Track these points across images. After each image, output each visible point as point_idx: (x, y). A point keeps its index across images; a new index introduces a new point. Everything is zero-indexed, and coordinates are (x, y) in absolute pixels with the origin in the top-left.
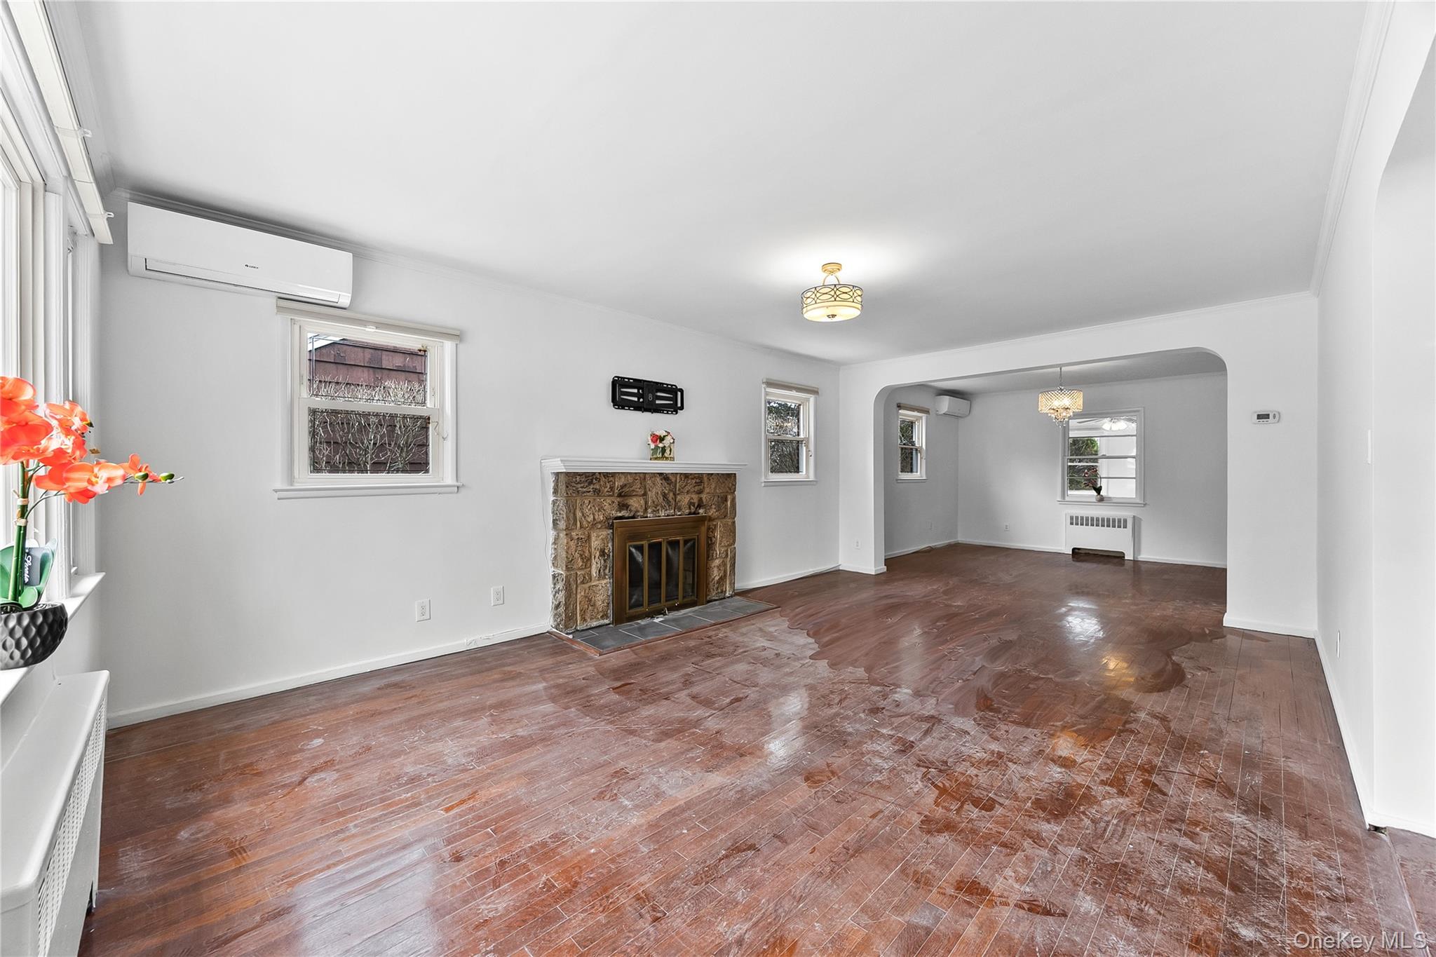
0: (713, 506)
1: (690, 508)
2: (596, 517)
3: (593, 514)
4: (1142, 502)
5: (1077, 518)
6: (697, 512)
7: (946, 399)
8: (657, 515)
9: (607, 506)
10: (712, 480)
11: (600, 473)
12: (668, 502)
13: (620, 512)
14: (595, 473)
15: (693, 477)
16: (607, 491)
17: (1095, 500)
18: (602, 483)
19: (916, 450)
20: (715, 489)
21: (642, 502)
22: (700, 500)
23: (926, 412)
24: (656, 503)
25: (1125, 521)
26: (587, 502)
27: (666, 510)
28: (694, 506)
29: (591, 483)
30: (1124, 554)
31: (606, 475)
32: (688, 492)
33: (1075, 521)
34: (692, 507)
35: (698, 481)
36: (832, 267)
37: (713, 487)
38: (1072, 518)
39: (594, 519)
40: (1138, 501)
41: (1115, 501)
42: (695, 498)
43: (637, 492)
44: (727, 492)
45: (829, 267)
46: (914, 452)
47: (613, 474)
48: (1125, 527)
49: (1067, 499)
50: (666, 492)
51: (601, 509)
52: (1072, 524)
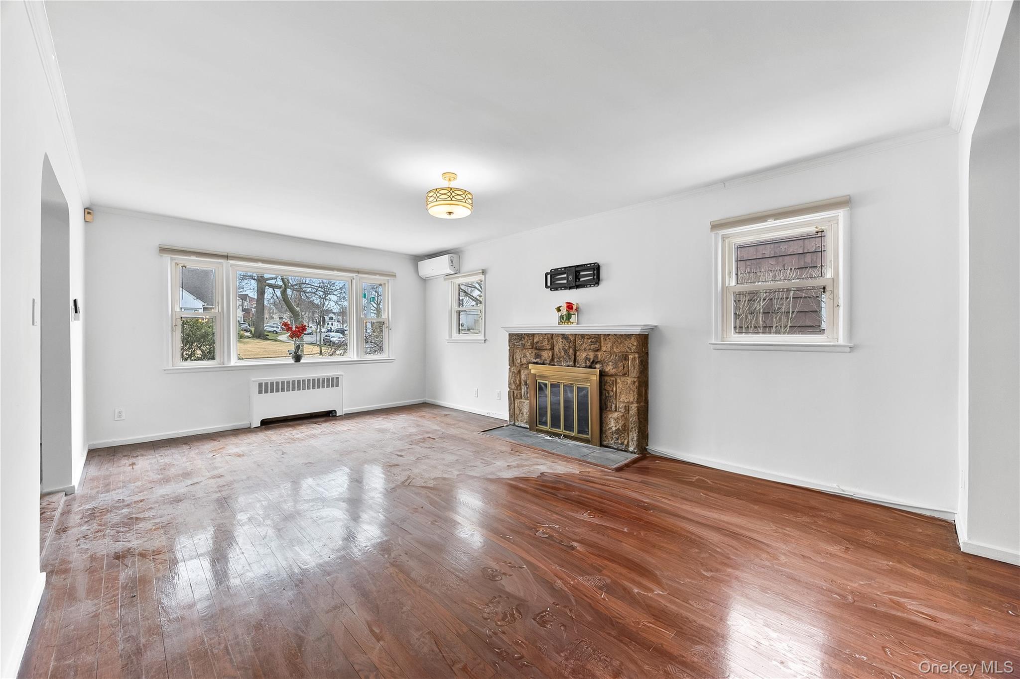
0: (610, 364)
1: (586, 363)
2: (522, 361)
3: (521, 359)
6: (593, 366)
8: (560, 364)
9: (528, 355)
10: (608, 340)
11: (525, 334)
12: (569, 356)
13: (536, 359)
14: (522, 334)
15: (588, 337)
16: (529, 346)
18: (526, 340)
20: (612, 347)
21: (550, 354)
22: (596, 356)
24: (558, 356)
26: (518, 351)
27: (567, 361)
28: (589, 361)
29: (521, 340)
31: (528, 335)
32: (585, 350)
34: (588, 362)
35: (593, 340)
36: (450, 176)
37: (609, 346)
39: (521, 362)
42: (592, 356)
43: (546, 347)
44: (627, 352)
45: (448, 175)
47: (533, 335)
50: (566, 348)
51: (525, 356)
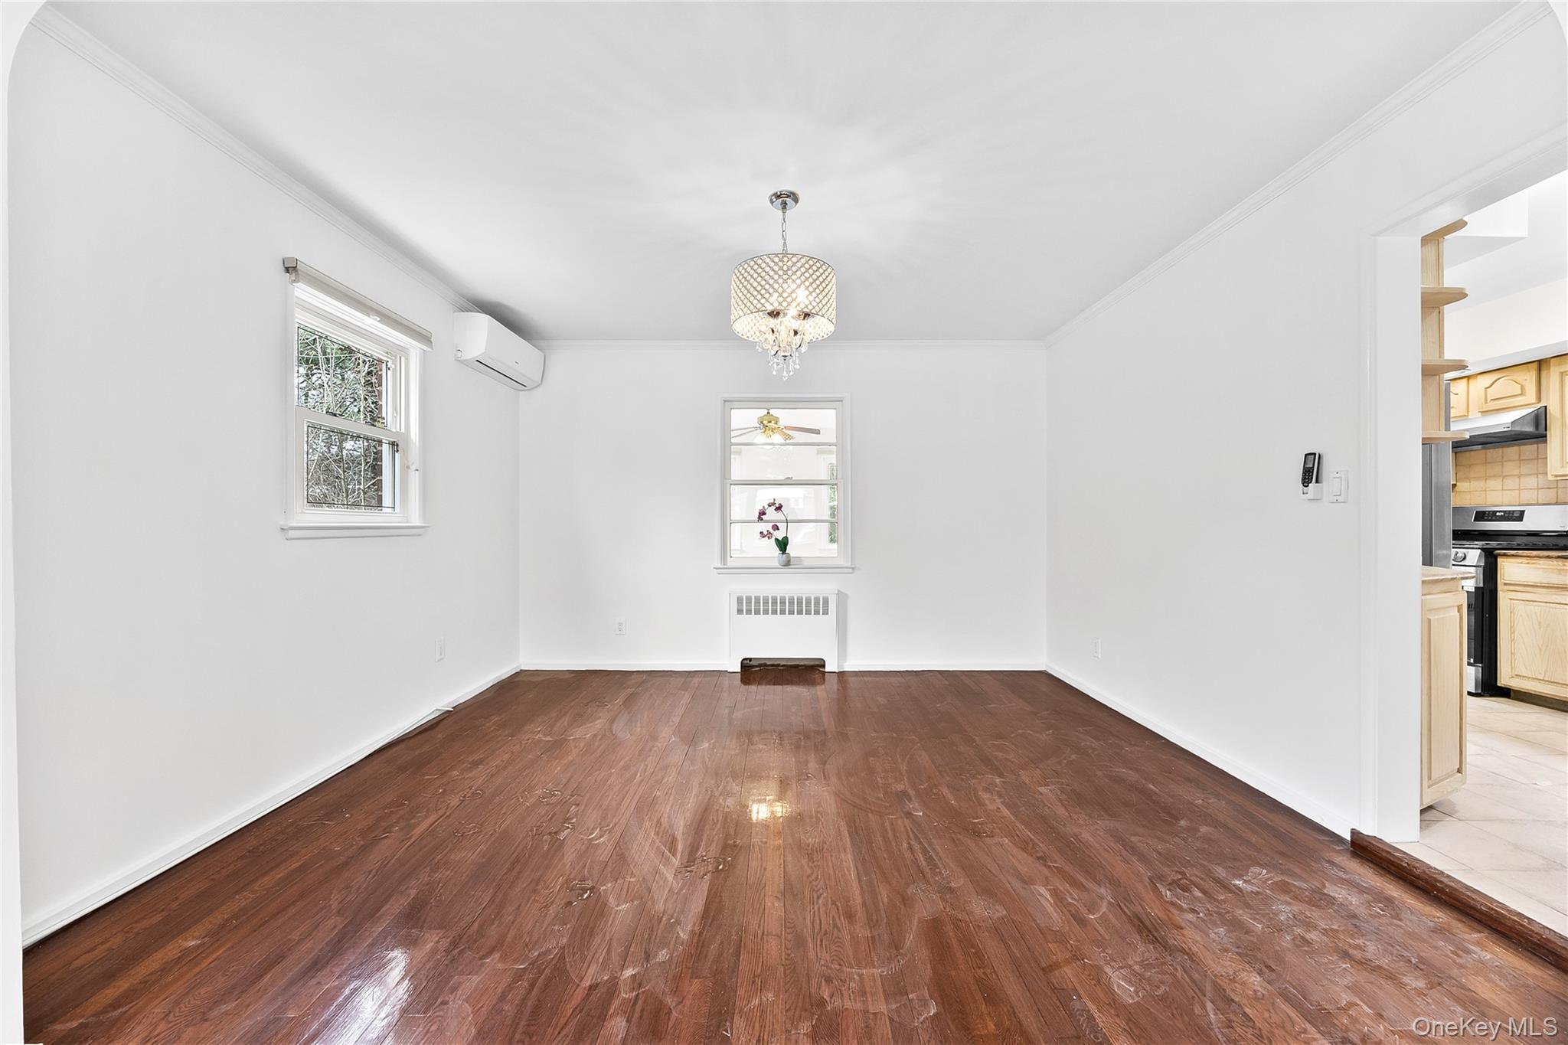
4: (849, 564)
5: (749, 599)
7: (483, 322)
17: (777, 564)
19: (394, 445)
23: (424, 337)
25: (826, 601)
30: (824, 662)
33: (748, 606)
38: (740, 600)
40: (842, 562)
41: (806, 564)
46: (386, 449)
48: (826, 612)
49: (730, 563)
52: (740, 611)
